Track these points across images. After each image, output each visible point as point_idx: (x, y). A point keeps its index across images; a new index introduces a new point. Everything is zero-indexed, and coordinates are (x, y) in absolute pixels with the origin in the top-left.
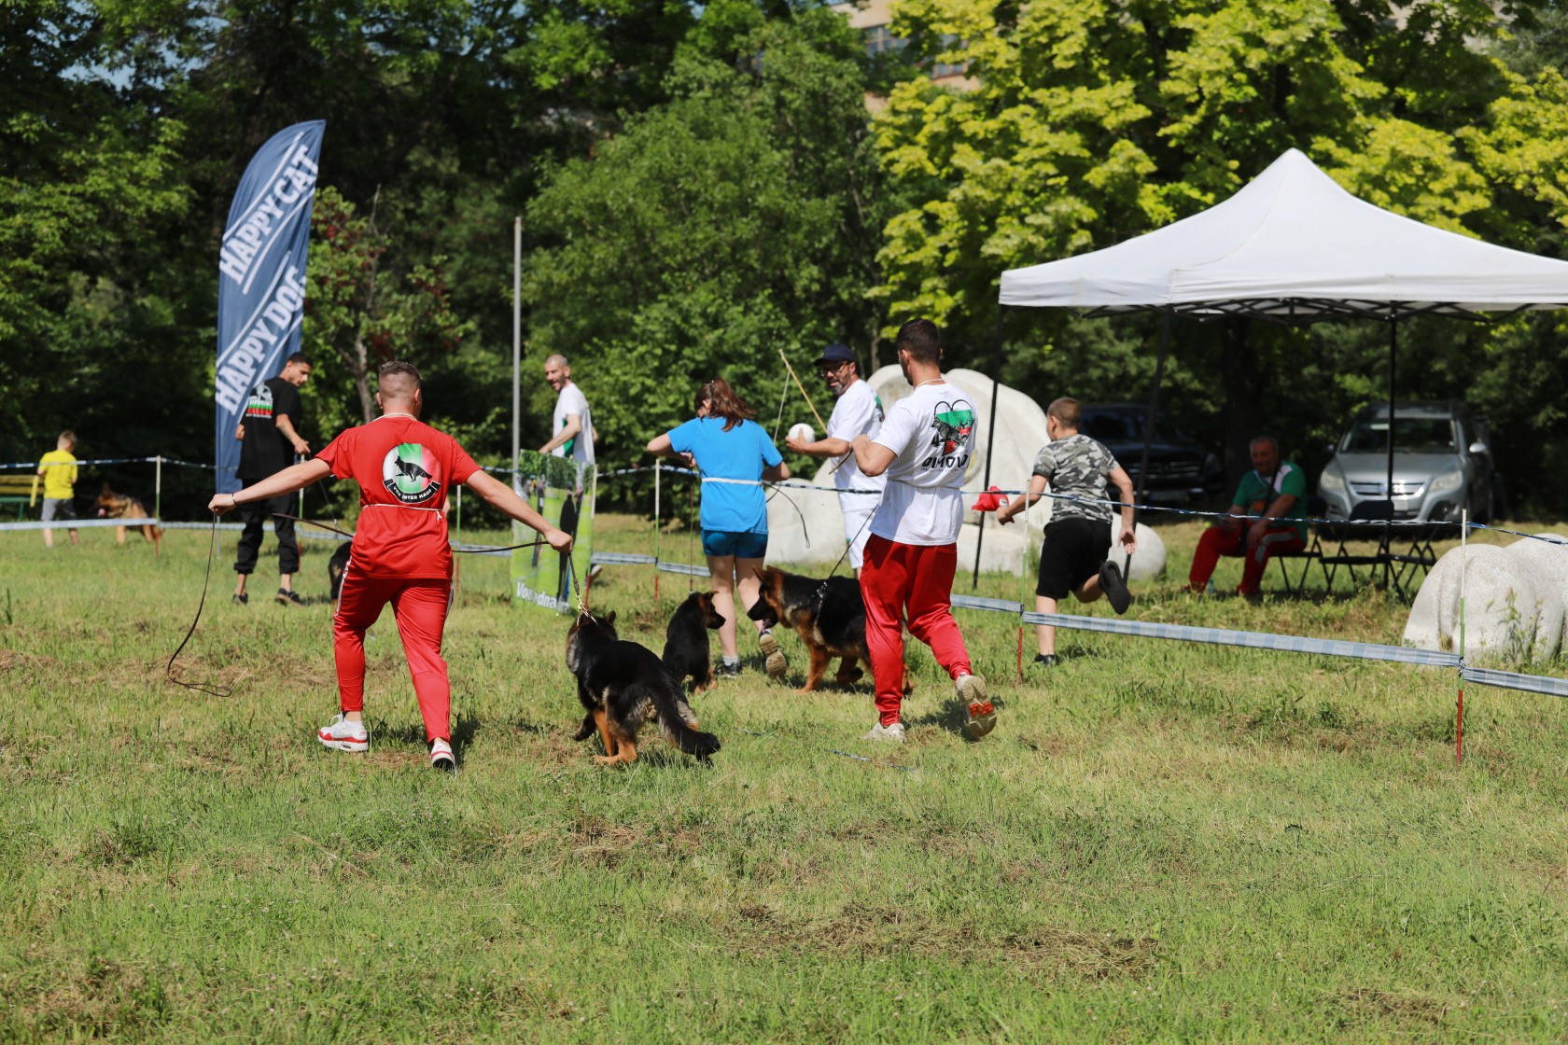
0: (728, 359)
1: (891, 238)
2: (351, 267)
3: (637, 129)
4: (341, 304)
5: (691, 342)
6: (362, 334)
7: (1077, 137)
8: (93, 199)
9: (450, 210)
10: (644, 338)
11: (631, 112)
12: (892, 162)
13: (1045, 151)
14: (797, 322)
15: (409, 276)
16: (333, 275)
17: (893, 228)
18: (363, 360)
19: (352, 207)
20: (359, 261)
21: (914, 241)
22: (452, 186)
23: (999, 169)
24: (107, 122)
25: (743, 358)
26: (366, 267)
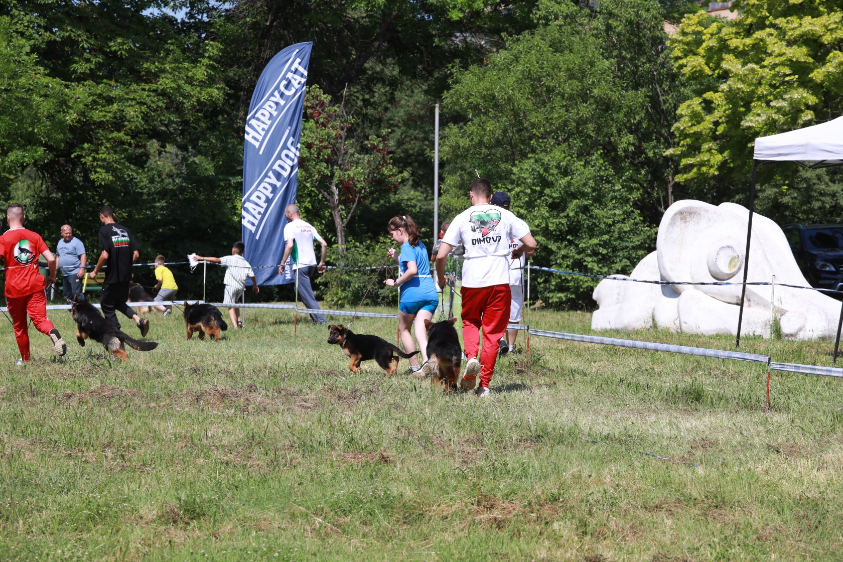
0: (574, 196)
1: (681, 116)
2: (328, 137)
3: (515, 46)
4: (322, 161)
5: (550, 185)
6: (335, 180)
7: (804, 49)
8: (163, 94)
9: (392, 100)
10: (519, 182)
11: (511, 36)
12: (682, 66)
13: (783, 58)
14: (619, 171)
15: (366, 142)
16: (317, 142)
17: (682, 109)
18: (337, 197)
19: (330, 97)
20: (334, 133)
21: (696, 118)
22: (394, 84)
23: (753, 70)
24: (172, 44)
25: (584, 195)
26: (339, 137)
